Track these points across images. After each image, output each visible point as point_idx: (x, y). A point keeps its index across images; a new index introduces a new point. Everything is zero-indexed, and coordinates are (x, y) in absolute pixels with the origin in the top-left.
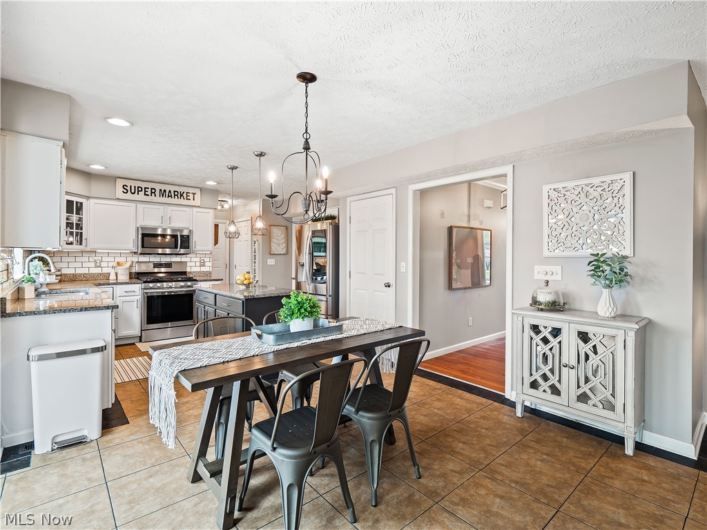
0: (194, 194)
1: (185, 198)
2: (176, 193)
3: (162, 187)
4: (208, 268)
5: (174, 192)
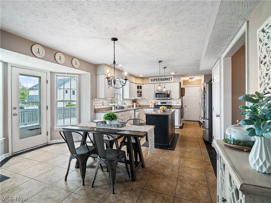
0: (171, 78)
1: (168, 80)
3: (161, 78)
4: (180, 104)
5: (165, 78)
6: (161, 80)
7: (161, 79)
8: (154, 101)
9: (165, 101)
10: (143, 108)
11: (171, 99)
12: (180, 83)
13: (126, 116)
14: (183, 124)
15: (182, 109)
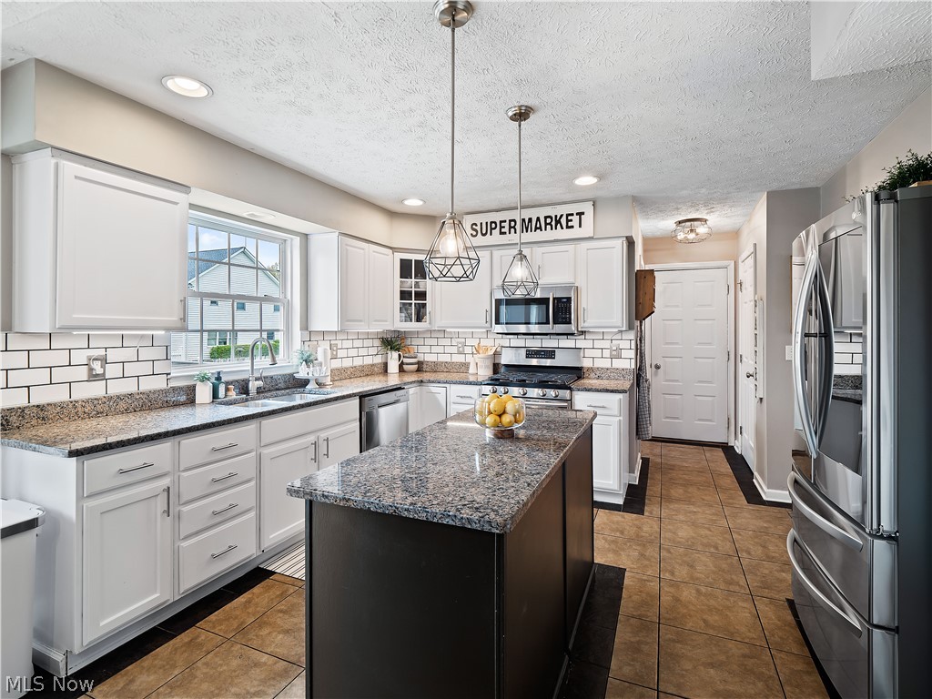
0: (580, 214)
1: (564, 226)
2: (548, 221)
3: (527, 214)
4: (627, 362)
5: (546, 218)
6: (527, 225)
7: (524, 220)
8: (491, 344)
9: (549, 343)
10: (430, 382)
11: (583, 333)
12: (631, 243)
13: (265, 451)
14: (645, 462)
15: (638, 385)
